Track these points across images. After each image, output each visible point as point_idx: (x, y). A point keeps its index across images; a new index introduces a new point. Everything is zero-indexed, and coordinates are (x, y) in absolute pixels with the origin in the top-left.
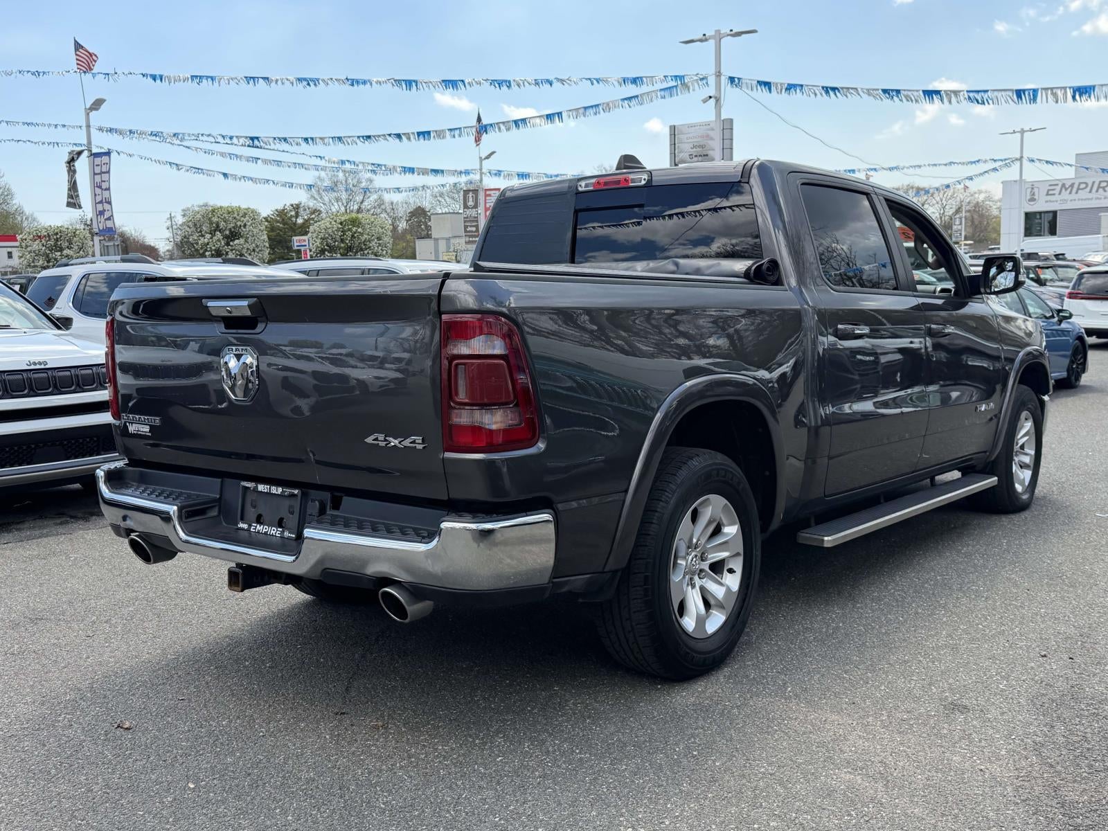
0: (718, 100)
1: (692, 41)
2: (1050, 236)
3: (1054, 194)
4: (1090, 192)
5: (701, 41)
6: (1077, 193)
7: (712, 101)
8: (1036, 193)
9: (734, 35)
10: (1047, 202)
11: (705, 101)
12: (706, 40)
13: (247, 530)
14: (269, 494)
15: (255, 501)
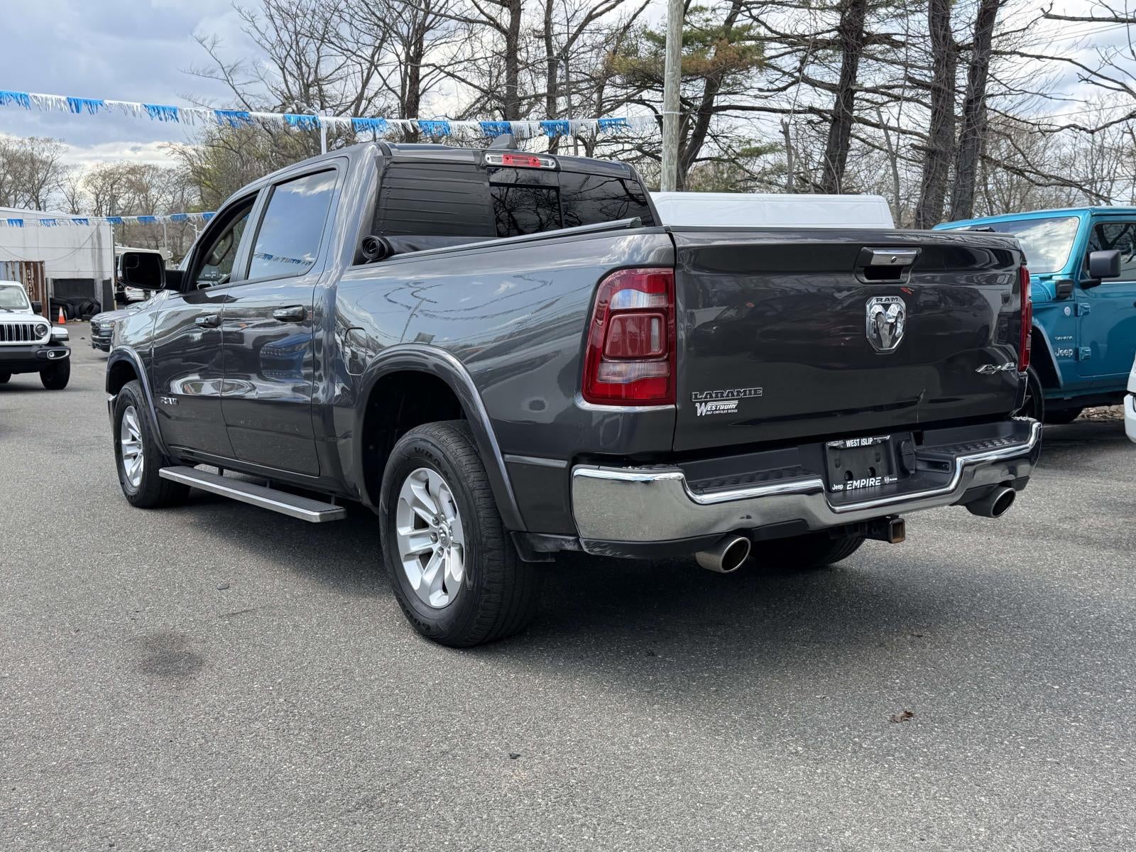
13: (842, 490)
14: (857, 447)
15: (839, 460)
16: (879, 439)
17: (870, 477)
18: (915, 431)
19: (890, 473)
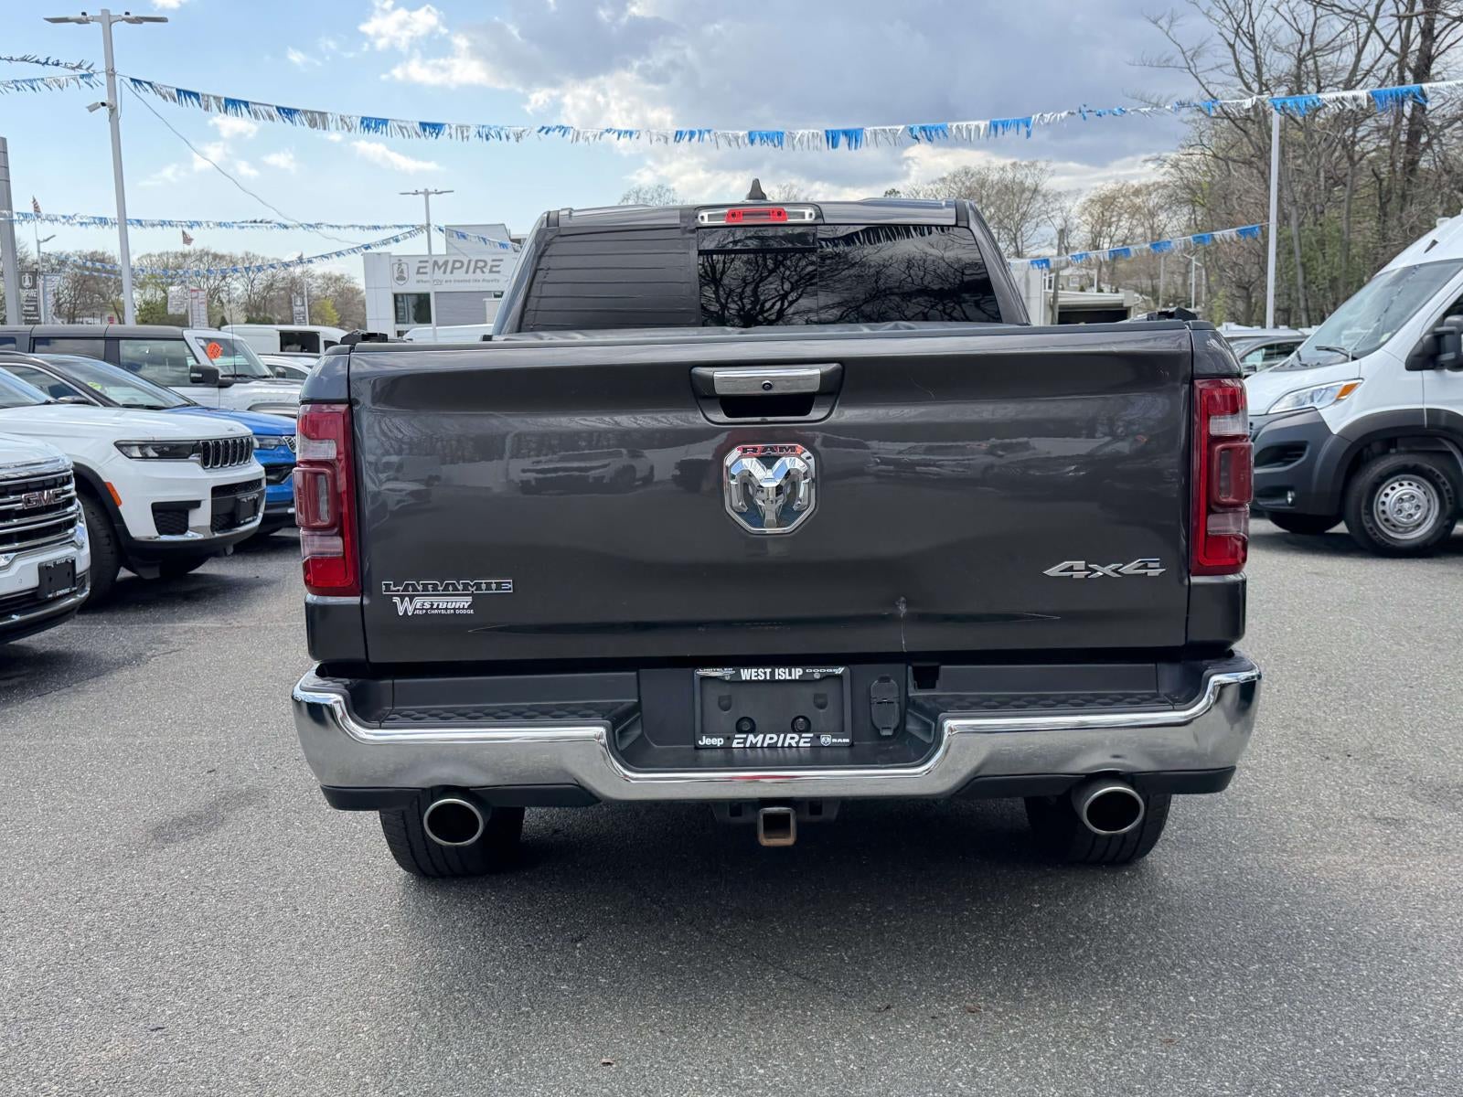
0: (113, 110)
1: (65, 20)
2: (416, 325)
3: (426, 273)
4: (467, 272)
5: (79, 21)
6: (452, 272)
7: (105, 110)
8: (405, 271)
9: (131, 21)
10: (418, 282)
11: (92, 108)
12: (87, 21)
13: (721, 748)
14: (765, 681)
15: (729, 697)
16: (817, 673)
17: (786, 733)
18: (916, 664)
19: (839, 730)
